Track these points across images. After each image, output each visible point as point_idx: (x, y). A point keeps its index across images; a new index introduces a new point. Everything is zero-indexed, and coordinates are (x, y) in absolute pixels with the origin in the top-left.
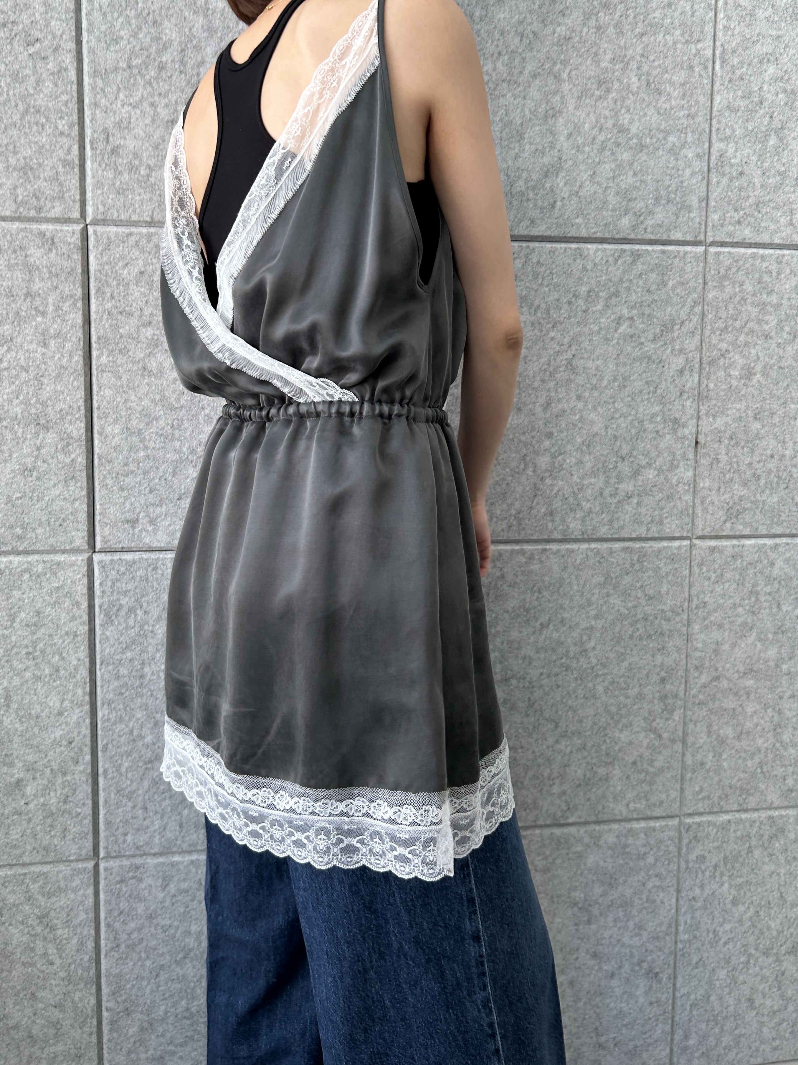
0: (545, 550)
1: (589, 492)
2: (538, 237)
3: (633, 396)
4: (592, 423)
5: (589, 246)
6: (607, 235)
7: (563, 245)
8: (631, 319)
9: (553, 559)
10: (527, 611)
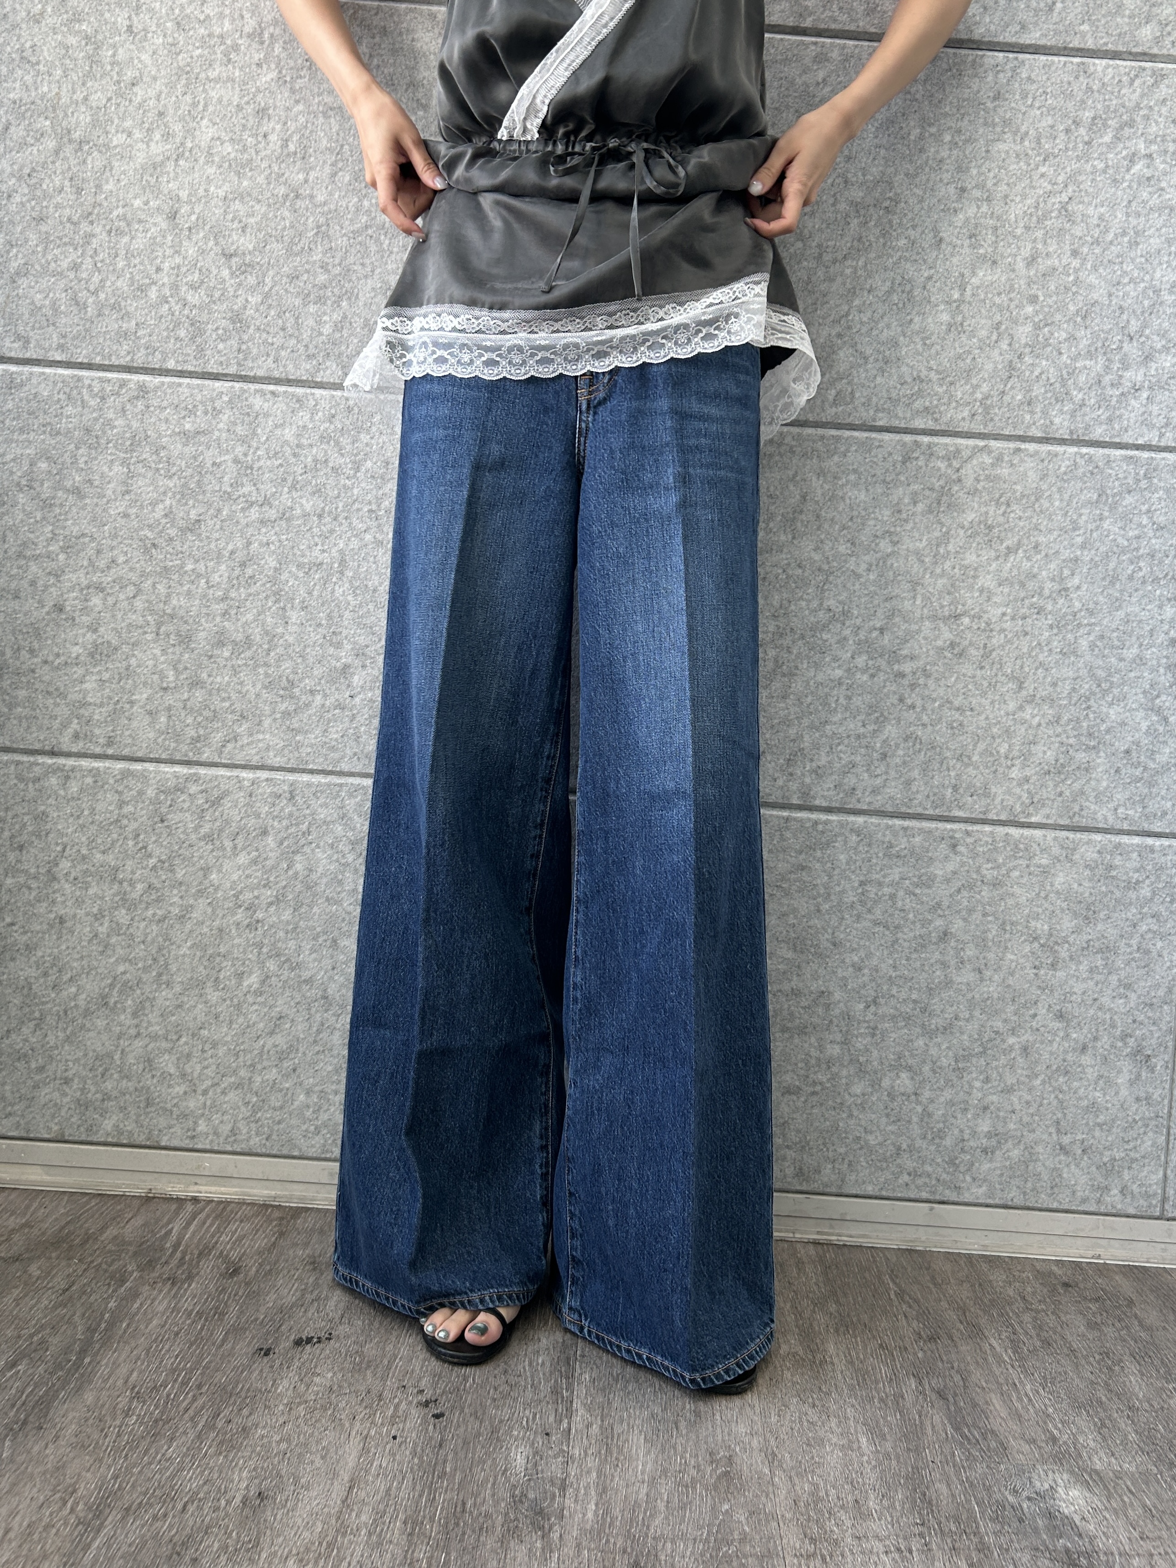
0: (1019, 450)
1: (1082, 378)
2: (1030, 45)
3: (1148, 257)
4: (1091, 287)
5: (1097, 61)
6: (1121, 48)
7: (1063, 59)
8: (1150, 156)
9: (1030, 464)
10: (990, 528)
